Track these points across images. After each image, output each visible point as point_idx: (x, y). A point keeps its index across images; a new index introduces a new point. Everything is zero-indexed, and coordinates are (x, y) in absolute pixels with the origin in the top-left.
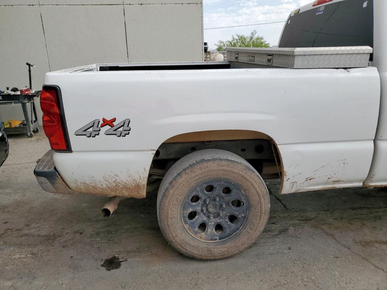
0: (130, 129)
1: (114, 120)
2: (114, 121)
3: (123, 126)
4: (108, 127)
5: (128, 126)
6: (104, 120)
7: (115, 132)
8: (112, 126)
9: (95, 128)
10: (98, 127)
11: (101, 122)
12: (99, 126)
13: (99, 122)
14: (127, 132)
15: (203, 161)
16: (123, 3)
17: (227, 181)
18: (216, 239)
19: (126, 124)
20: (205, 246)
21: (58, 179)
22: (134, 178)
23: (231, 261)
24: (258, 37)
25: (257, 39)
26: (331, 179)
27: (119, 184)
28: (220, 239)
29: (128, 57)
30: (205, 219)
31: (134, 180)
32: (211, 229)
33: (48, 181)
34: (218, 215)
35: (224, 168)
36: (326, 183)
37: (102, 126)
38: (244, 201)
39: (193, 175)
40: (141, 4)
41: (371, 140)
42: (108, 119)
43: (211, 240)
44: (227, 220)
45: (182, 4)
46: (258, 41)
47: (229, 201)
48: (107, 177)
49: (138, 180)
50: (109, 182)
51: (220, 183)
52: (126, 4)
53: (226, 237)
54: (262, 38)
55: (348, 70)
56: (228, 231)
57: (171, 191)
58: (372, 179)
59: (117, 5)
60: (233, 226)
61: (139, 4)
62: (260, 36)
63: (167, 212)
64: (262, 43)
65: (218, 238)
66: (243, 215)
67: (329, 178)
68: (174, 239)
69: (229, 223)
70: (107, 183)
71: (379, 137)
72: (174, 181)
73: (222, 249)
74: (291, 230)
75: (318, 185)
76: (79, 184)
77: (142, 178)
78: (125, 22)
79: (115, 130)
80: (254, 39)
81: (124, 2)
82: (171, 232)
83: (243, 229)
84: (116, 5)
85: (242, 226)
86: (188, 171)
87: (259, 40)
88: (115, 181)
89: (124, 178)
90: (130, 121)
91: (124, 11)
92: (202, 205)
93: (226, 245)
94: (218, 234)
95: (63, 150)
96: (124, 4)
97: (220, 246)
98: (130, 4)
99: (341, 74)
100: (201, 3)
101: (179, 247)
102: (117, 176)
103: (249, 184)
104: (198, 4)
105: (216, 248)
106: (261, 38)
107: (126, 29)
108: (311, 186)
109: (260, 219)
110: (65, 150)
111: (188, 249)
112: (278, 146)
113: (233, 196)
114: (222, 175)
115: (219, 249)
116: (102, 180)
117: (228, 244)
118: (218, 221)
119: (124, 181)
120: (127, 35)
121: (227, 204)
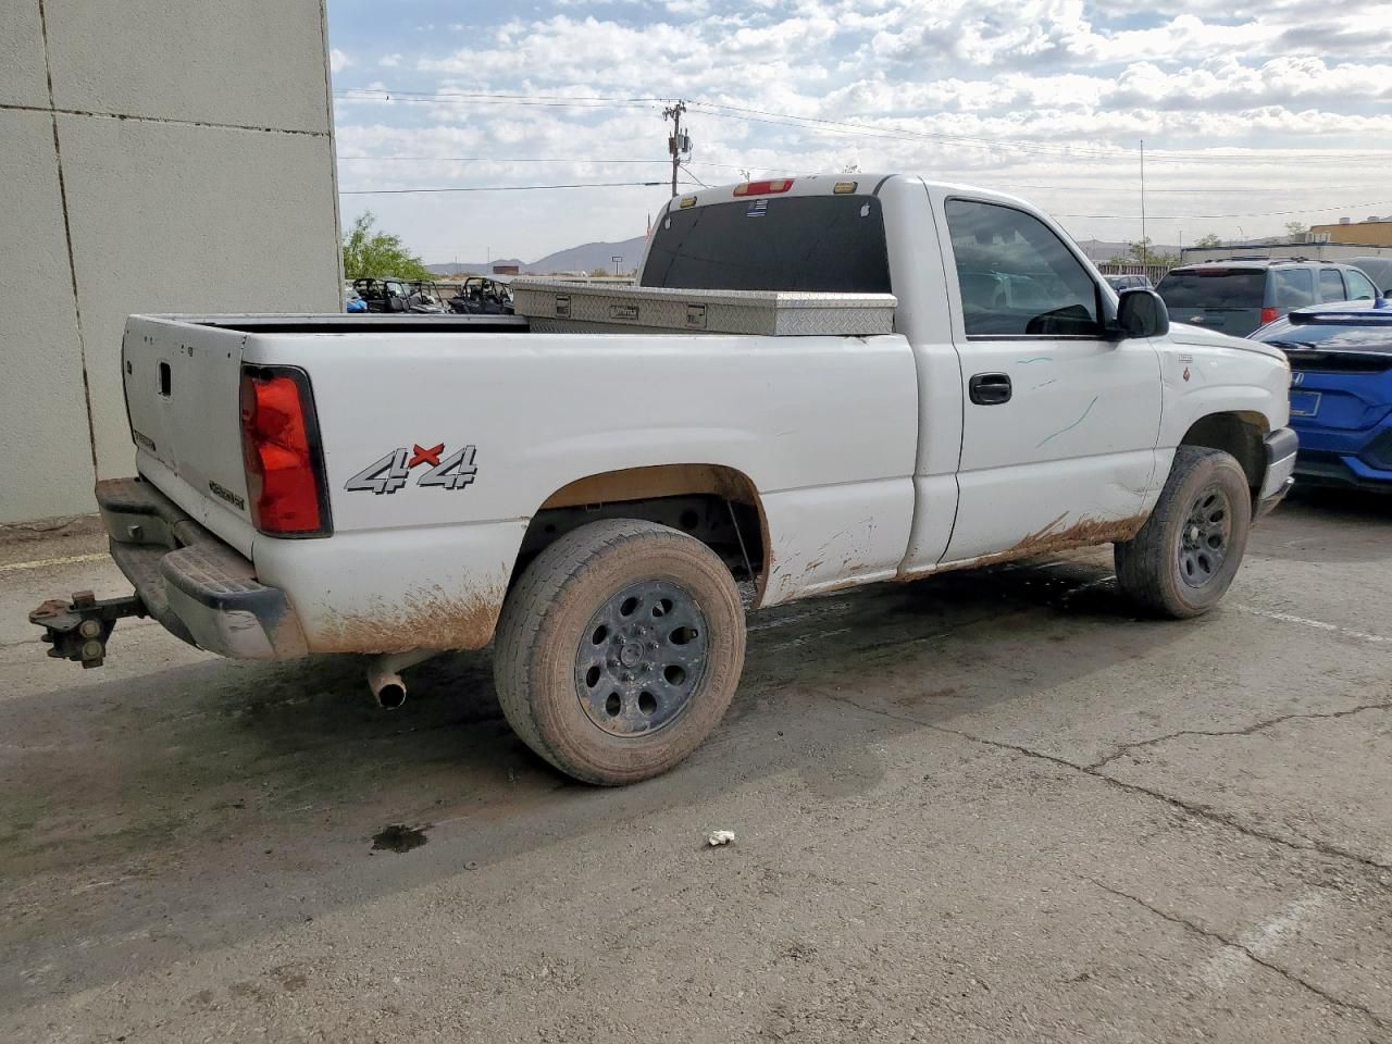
0: (476, 470)
1: (441, 448)
2: (441, 452)
3: (460, 462)
4: (425, 466)
5: (471, 464)
6: (417, 450)
7: (441, 479)
8: (435, 464)
9: (395, 469)
10: (402, 467)
11: (411, 455)
12: (406, 465)
13: (406, 453)
14: (469, 477)
15: (621, 538)
16: (52, 103)
17: (669, 582)
18: (644, 728)
19: (468, 456)
20: (627, 746)
21: (286, 611)
22: (476, 591)
23: (677, 775)
24: (380, 233)
25: (379, 241)
26: (850, 564)
27: (439, 611)
28: (653, 726)
29: (75, 292)
30: (616, 683)
31: (477, 598)
32: (630, 705)
33: (256, 622)
34: (644, 669)
35: (665, 551)
36: (841, 573)
37: (412, 466)
38: (699, 628)
39: (605, 573)
40: (122, 117)
41: (909, 476)
42: (427, 446)
43: (635, 730)
44: (662, 679)
45: (268, 130)
46: (381, 249)
47: (665, 634)
48: (415, 594)
49: (485, 596)
50: (416, 607)
51: (651, 590)
52: (62, 108)
53: (666, 717)
54: (393, 241)
55: (865, 339)
56: (666, 705)
57: (559, 617)
58: (913, 559)
59: (28, 111)
60: (677, 689)
61: (113, 116)
62: (389, 232)
63: (550, 668)
64: (396, 256)
65: (648, 723)
66: (696, 661)
67: (846, 562)
68: (562, 734)
69: (668, 685)
70: (412, 610)
71: (922, 472)
72: (564, 591)
73: (660, 748)
74: (763, 704)
75: (825, 579)
76: (339, 620)
77: (494, 589)
78: (60, 172)
79: (443, 474)
80: (368, 240)
81: (55, 101)
82: (555, 719)
83: (699, 692)
84: (24, 108)
85: (695, 688)
86: (594, 565)
87: (386, 246)
88: (430, 605)
89: (454, 594)
90: (475, 451)
91: (55, 132)
92: (611, 651)
93: (668, 736)
94: (646, 717)
95: (310, 531)
96: (53, 110)
97: (656, 741)
98: (78, 113)
99: (850, 346)
100: (329, 135)
101: (573, 755)
102: (439, 588)
103: (711, 585)
104: (320, 136)
105: (649, 747)
106: (391, 239)
107: (64, 197)
108: (813, 582)
109: (732, 663)
110: (318, 531)
111: (592, 756)
112: (761, 497)
113: (676, 620)
114: (661, 568)
115: (654, 749)
116: (401, 604)
117: (673, 733)
118: (644, 684)
119: (453, 601)
120: (69, 216)
121: (661, 641)
